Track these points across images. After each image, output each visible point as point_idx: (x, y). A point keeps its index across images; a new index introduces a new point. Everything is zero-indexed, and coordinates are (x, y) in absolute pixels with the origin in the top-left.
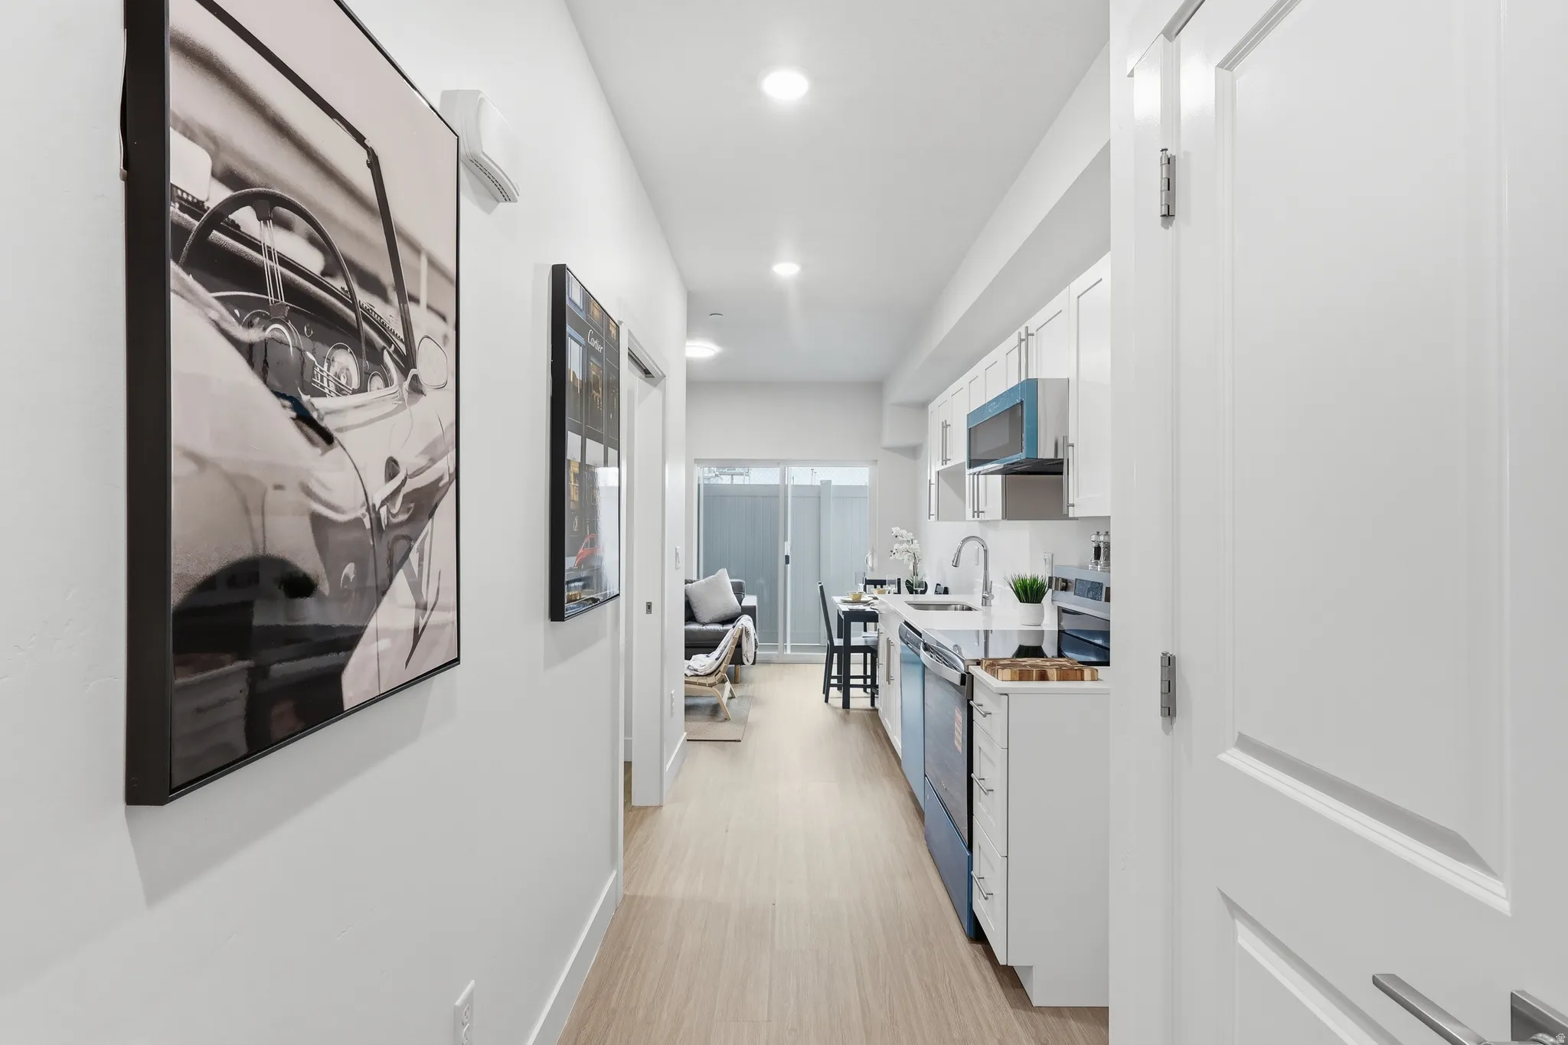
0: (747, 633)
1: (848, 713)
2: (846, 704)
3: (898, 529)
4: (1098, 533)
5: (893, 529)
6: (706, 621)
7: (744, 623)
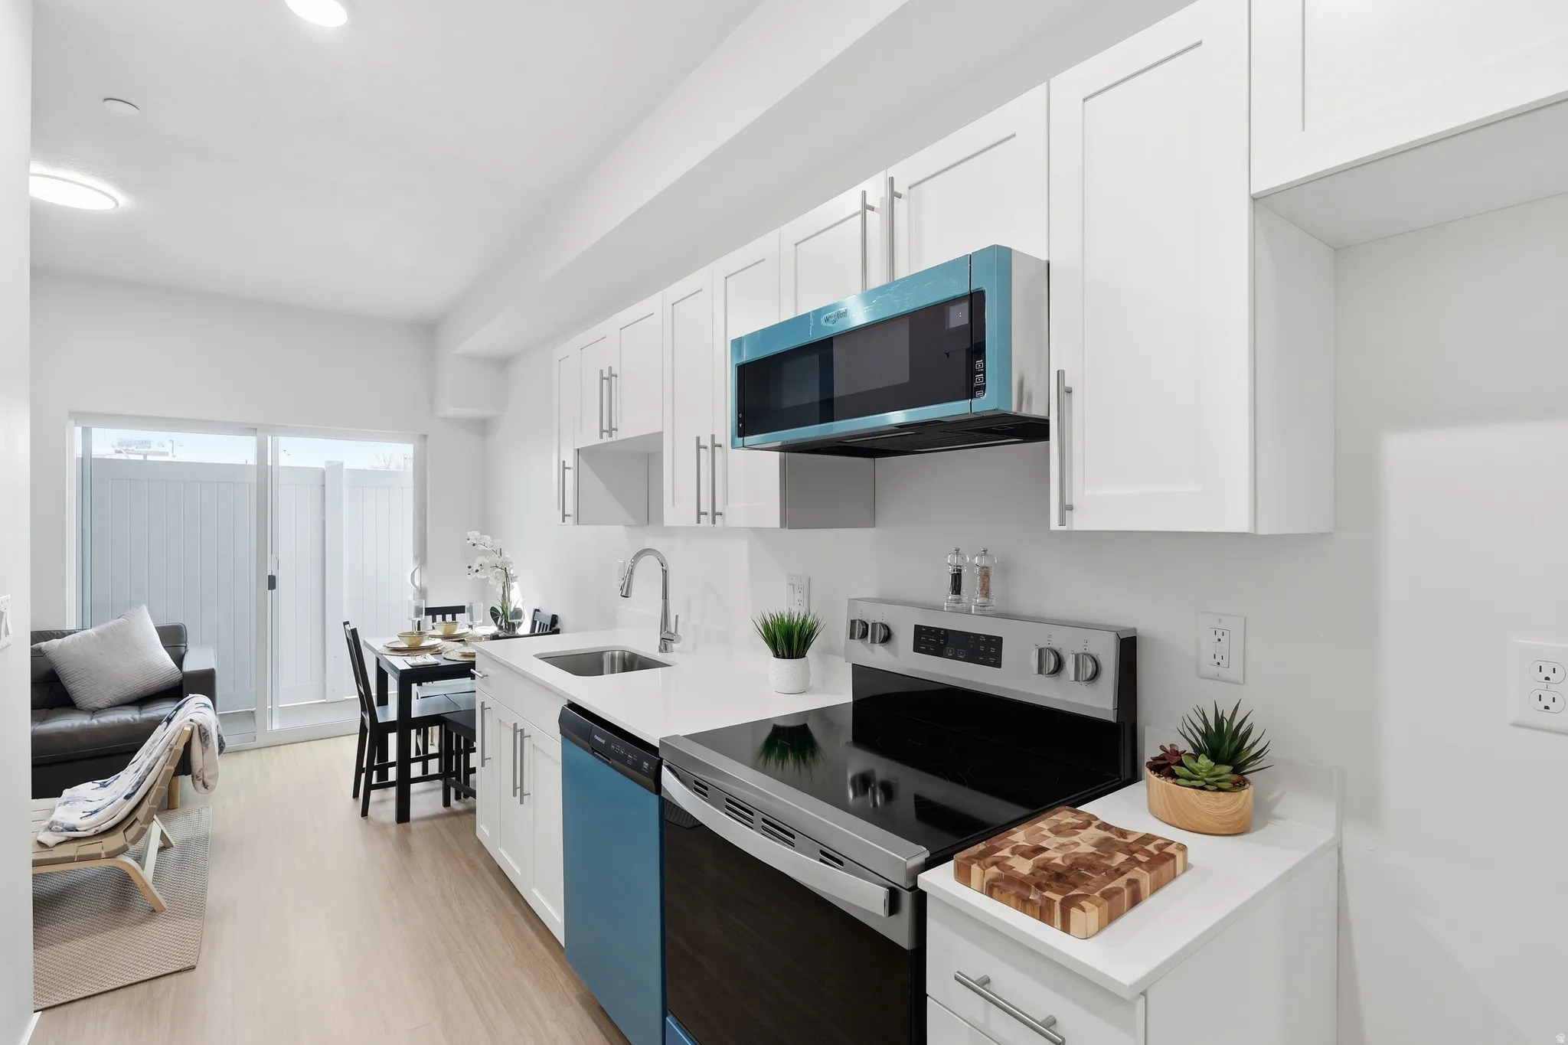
0: (204, 734)
1: (409, 831)
2: (403, 814)
3: (477, 533)
4: (957, 550)
5: (470, 534)
6: (99, 704)
7: (194, 717)
